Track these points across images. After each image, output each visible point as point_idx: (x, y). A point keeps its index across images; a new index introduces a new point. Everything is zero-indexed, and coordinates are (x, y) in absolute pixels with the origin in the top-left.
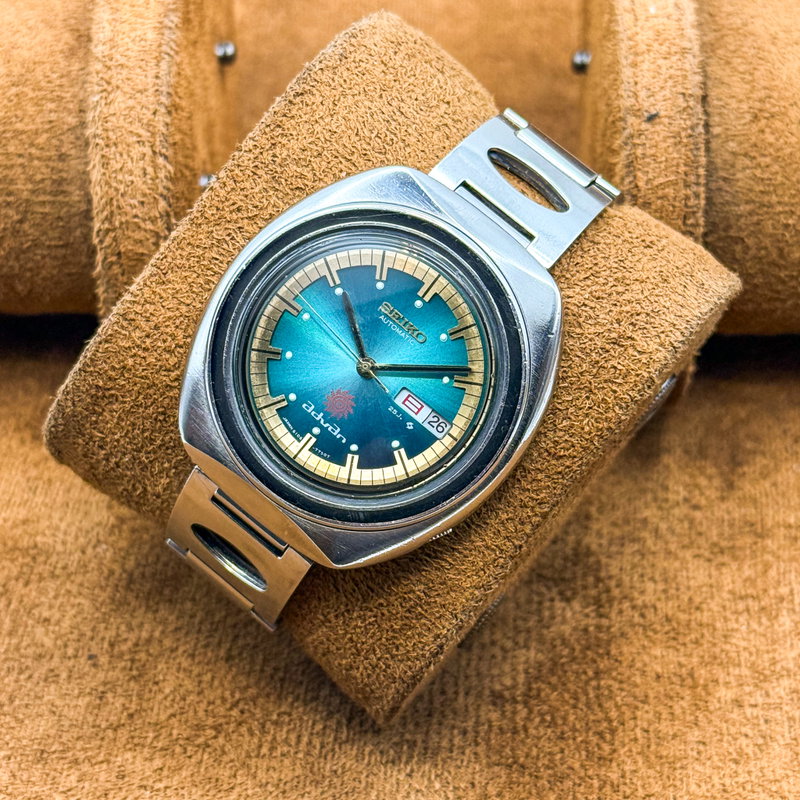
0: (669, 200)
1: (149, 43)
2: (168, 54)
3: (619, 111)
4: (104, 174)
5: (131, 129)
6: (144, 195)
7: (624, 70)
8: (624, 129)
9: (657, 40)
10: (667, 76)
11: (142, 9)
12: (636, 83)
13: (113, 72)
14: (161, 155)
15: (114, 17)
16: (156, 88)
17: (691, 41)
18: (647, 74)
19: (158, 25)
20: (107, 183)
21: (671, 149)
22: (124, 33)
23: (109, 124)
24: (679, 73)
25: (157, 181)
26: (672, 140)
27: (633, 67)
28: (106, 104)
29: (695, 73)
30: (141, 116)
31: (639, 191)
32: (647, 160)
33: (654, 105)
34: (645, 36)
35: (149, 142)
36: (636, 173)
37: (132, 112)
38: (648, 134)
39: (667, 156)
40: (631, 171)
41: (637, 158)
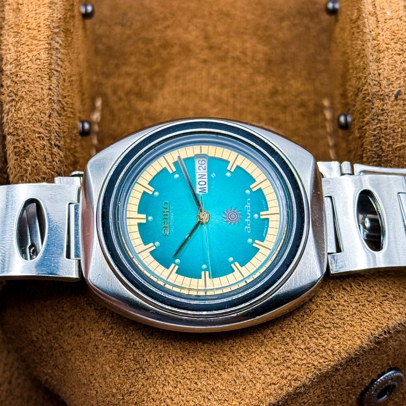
0: (403, 157)
1: (42, 61)
2: (56, 71)
3: (368, 94)
4: (16, 160)
5: (34, 128)
6: (45, 173)
7: (371, 64)
8: (373, 108)
9: (393, 39)
10: (401, 68)
11: (35, 32)
12: (380, 74)
13: (19, 86)
14: (56, 145)
15: (17, 39)
16: (50, 97)
18: (387, 68)
19: (47, 46)
20: (19, 166)
22: (24, 54)
23: (18, 124)
25: (54, 163)
27: (377, 62)
30: (40, 119)
31: (383, 151)
32: (388, 131)
33: (392, 91)
35: (46, 136)
36: (381, 139)
37: (33, 116)
38: (389, 112)
39: (402, 127)
40: (377, 139)
41: (381, 129)
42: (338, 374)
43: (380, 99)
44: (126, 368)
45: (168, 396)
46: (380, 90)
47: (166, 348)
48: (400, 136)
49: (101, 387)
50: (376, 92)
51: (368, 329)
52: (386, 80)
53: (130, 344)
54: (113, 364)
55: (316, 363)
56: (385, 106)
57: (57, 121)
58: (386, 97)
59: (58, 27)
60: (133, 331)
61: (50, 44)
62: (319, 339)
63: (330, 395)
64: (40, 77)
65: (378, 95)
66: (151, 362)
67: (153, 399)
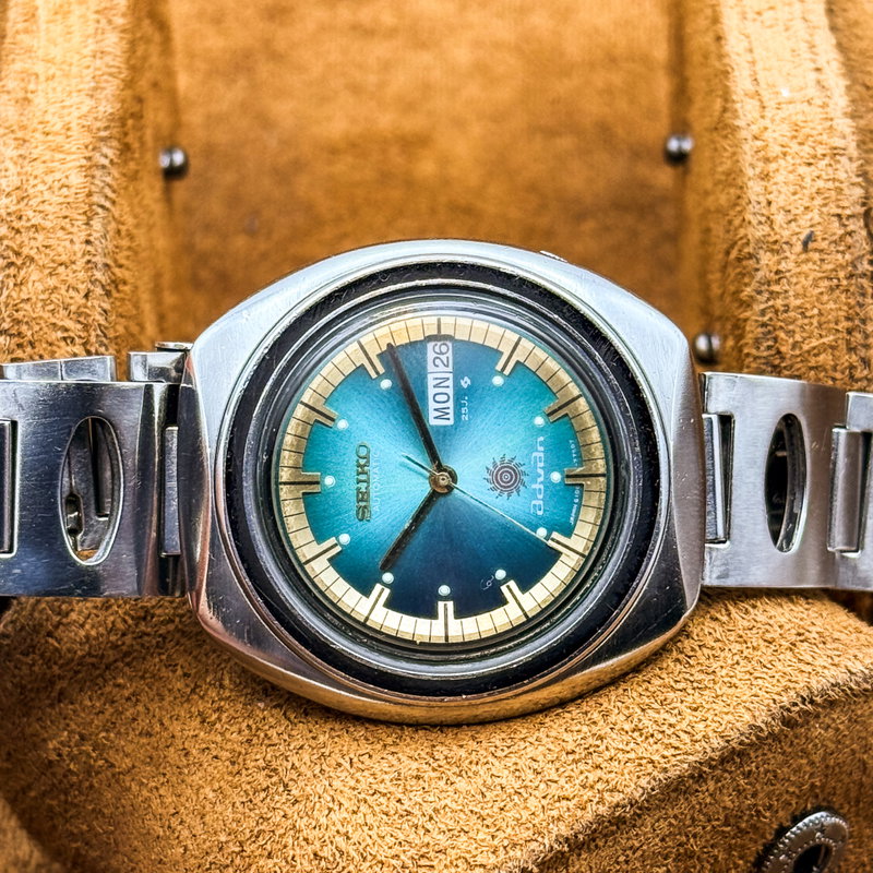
0: (825, 370)
1: (73, 190)
2: (102, 207)
3: (748, 244)
5: (53, 320)
7: (750, 184)
8: (757, 270)
9: (795, 137)
10: (814, 190)
11: (60, 139)
12: (769, 203)
13: (24, 237)
15: (21, 152)
16: (87, 257)
17: (844, 137)
18: (784, 189)
19: (84, 162)
21: (825, 298)
22: (36, 177)
23: (21, 313)
24: (830, 185)
26: (826, 283)
27: (763, 179)
28: (15, 285)
29: (853, 184)
30: (68, 301)
31: (783, 358)
32: (792, 314)
33: (797, 234)
34: (777, 134)
35: (80, 337)
36: (777, 333)
37: (53, 295)
38: (791, 276)
39: (821, 307)
40: (769, 332)
41: (776, 312)
42: (704, 788)
43: (772, 251)
44: (248, 787)
45: (338, 832)
46: (772, 233)
47: (336, 739)
48: (816, 324)
49: (195, 836)
50: (764, 236)
51: (767, 692)
52: (782, 212)
53: (259, 737)
54: (222, 783)
55: (656, 758)
56: (783, 264)
57: (103, 304)
58: (784, 246)
59: (106, 128)
60: (263, 710)
61: (89, 159)
62: (662, 711)
63: (688, 840)
64: (67, 220)
65: (768, 242)
66: (303, 769)
67: (306, 840)
